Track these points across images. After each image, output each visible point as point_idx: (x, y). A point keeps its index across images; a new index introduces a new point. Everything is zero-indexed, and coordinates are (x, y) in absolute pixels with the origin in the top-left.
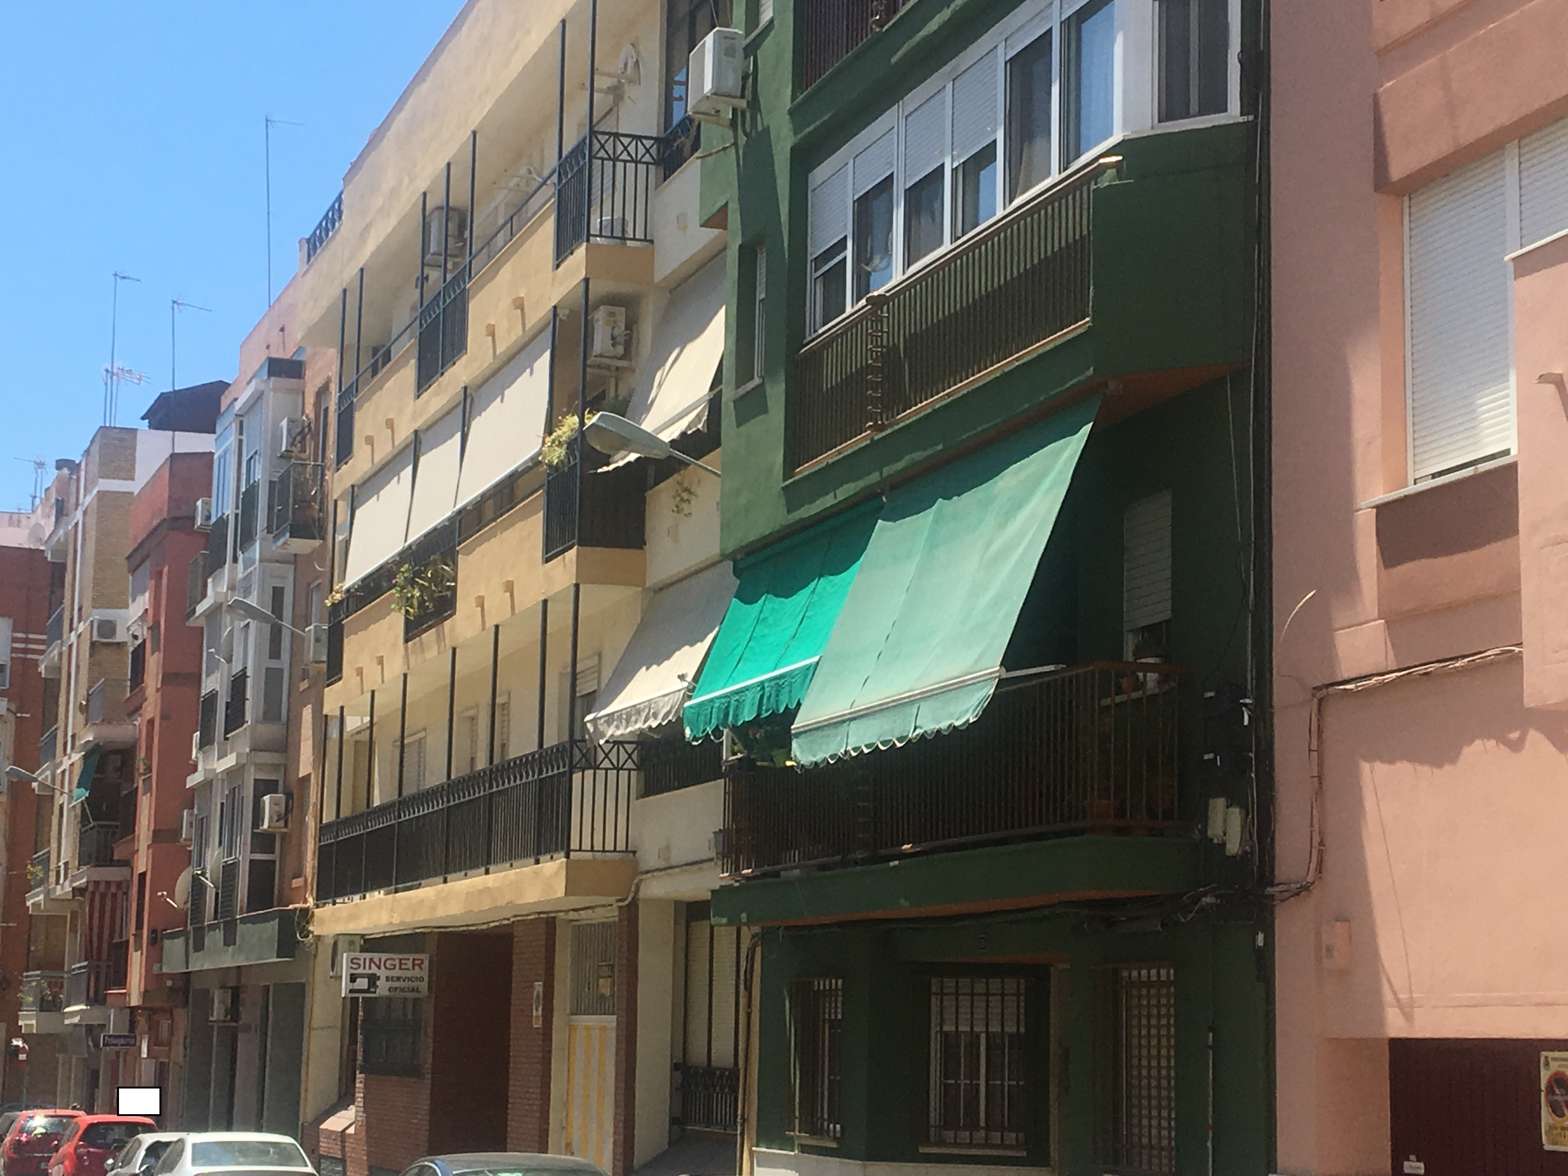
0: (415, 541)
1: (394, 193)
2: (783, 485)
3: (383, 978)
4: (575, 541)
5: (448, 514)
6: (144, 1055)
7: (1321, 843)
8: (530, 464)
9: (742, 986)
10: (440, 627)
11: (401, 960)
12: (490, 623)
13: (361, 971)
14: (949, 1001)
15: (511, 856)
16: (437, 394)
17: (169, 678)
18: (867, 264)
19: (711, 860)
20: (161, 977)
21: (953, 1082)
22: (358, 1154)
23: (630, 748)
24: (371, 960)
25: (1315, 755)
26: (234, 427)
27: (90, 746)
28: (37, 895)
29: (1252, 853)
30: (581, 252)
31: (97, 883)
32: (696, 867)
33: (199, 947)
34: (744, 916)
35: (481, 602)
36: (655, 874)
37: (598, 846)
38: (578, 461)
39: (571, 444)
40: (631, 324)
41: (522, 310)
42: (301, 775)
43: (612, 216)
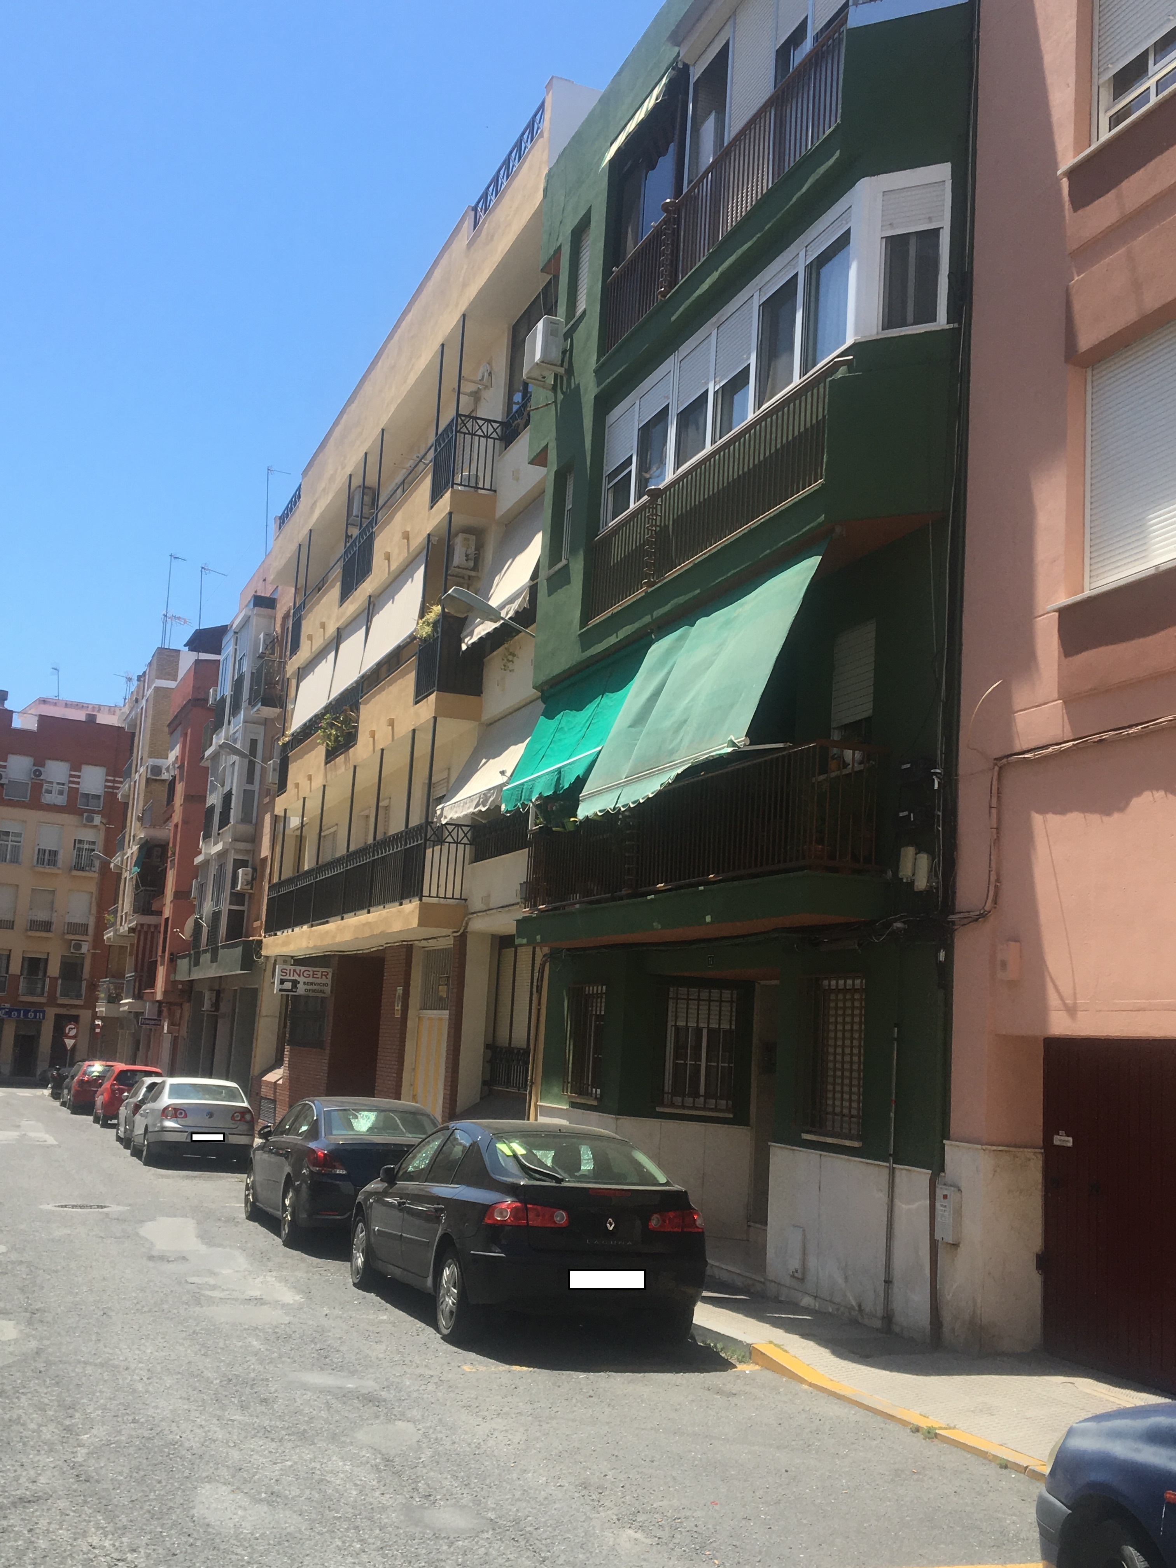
0: (334, 699)
1: (332, 478)
2: (579, 633)
3: (301, 983)
4: (435, 688)
5: (355, 679)
6: (165, 1031)
7: (998, 880)
8: (408, 640)
9: (535, 989)
10: (346, 753)
11: (314, 971)
12: (379, 747)
13: (287, 977)
14: (682, 1005)
15: (384, 901)
16: (352, 603)
17: (188, 798)
18: (646, 472)
19: (518, 903)
20: (175, 982)
21: (682, 1062)
22: (284, 1096)
23: (466, 829)
24: (294, 971)
25: (994, 811)
26: (232, 642)
27: (143, 842)
28: (110, 932)
29: (937, 888)
30: (448, 495)
31: (142, 925)
32: (507, 909)
33: (197, 963)
34: (538, 937)
35: (373, 734)
36: (479, 914)
37: (442, 895)
38: (439, 634)
39: (435, 624)
40: (480, 547)
41: (408, 540)
42: (262, 857)
43: (469, 472)
